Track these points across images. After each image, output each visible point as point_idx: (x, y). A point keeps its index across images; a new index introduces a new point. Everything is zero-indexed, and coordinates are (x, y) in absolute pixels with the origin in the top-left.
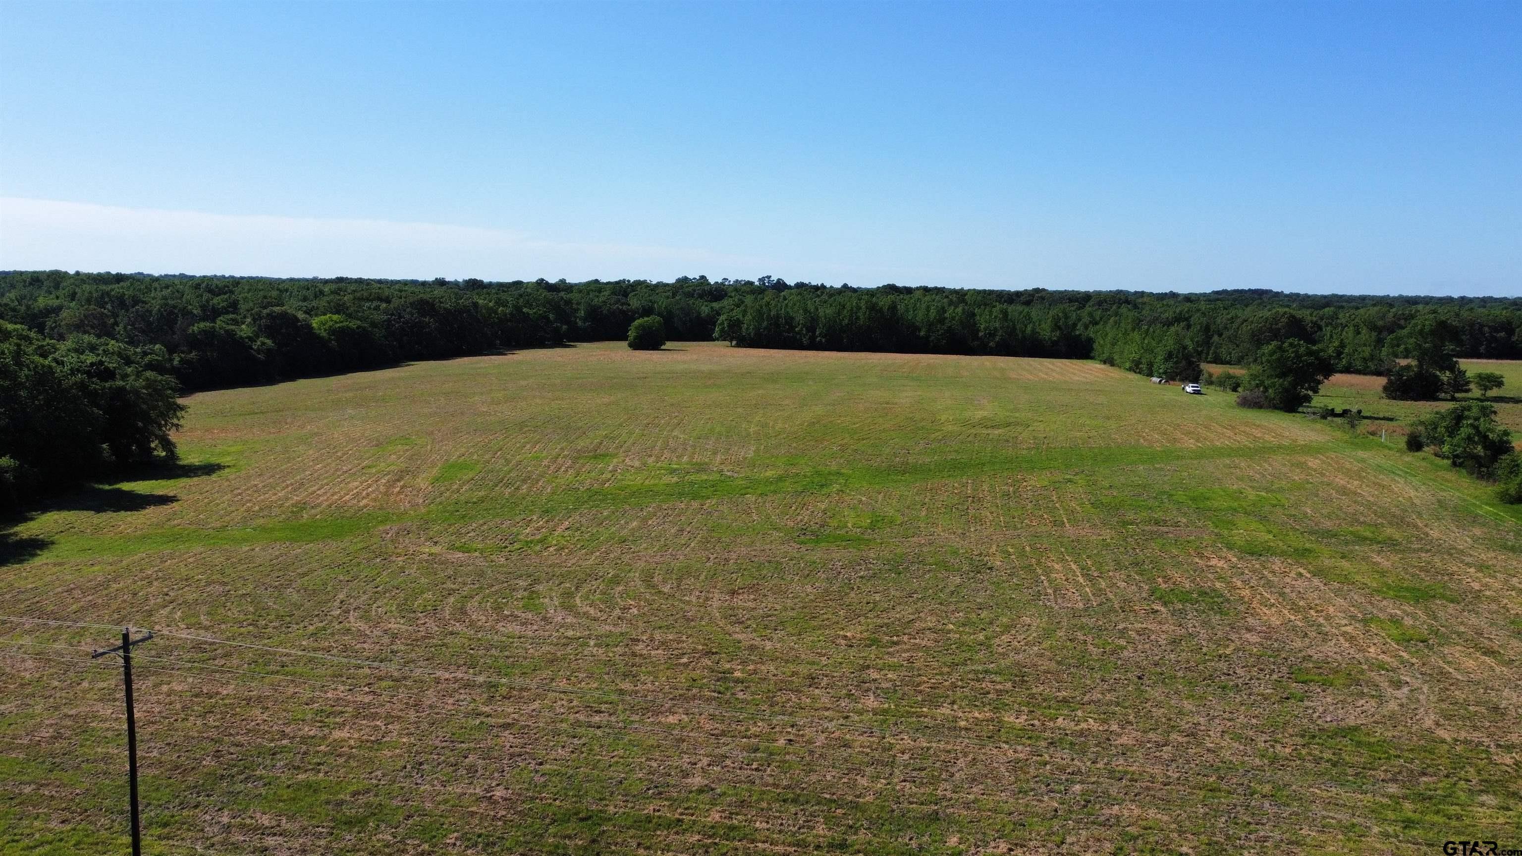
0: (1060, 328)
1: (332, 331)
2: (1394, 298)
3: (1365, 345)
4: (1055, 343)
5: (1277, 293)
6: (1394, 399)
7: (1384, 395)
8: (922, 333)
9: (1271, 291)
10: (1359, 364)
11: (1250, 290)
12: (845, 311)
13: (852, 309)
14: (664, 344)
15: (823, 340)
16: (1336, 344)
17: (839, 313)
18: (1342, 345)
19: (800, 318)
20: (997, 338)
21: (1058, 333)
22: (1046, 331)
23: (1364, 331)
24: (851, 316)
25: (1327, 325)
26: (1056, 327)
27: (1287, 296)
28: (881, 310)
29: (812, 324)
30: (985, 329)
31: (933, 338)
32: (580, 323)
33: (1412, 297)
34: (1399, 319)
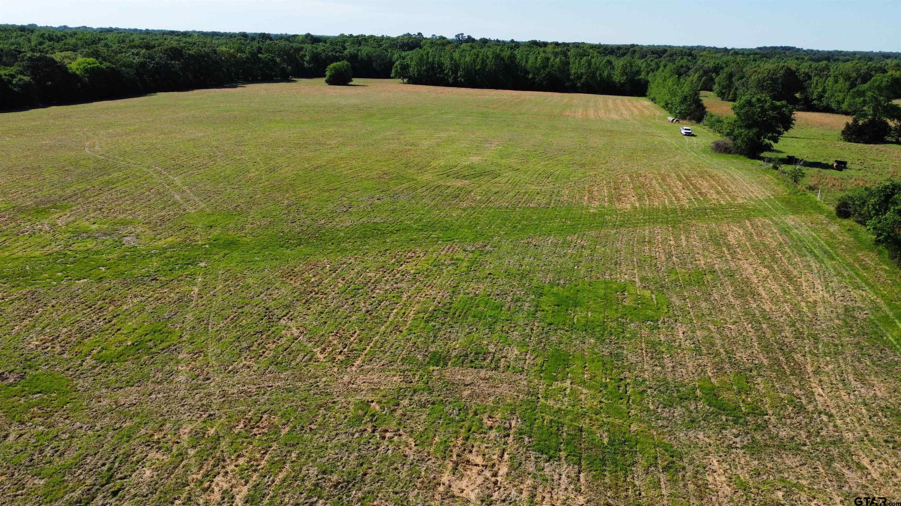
0: (627, 74)
1: (86, 70)
2: (876, 53)
3: (840, 91)
4: (622, 85)
5: (799, 49)
6: (850, 141)
7: (842, 137)
8: (530, 76)
9: (795, 48)
10: (834, 105)
11: (781, 47)
12: (479, 59)
13: (483, 58)
14: (351, 81)
15: (462, 80)
16: (820, 90)
17: (474, 61)
18: (824, 91)
19: (447, 63)
20: (583, 80)
21: (625, 77)
22: (617, 77)
23: (841, 80)
24: (482, 63)
25: (815, 76)
26: (624, 73)
27: (805, 51)
28: (502, 59)
29: (456, 68)
30: (575, 74)
31: (537, 79)
32: (306, 64)
33: (887, 53)
34: (872, 71)
